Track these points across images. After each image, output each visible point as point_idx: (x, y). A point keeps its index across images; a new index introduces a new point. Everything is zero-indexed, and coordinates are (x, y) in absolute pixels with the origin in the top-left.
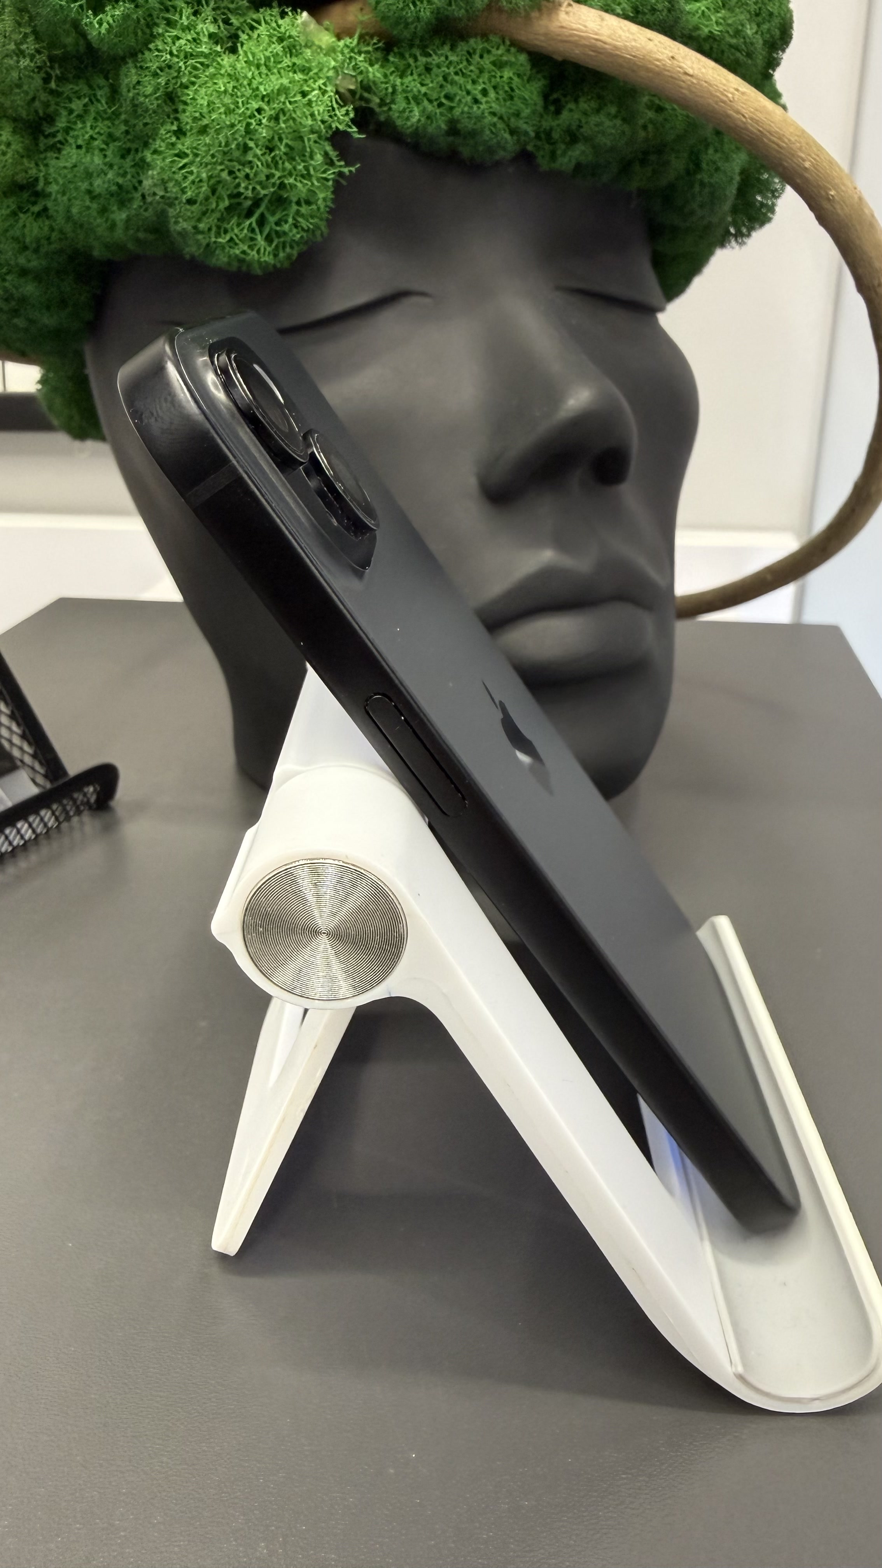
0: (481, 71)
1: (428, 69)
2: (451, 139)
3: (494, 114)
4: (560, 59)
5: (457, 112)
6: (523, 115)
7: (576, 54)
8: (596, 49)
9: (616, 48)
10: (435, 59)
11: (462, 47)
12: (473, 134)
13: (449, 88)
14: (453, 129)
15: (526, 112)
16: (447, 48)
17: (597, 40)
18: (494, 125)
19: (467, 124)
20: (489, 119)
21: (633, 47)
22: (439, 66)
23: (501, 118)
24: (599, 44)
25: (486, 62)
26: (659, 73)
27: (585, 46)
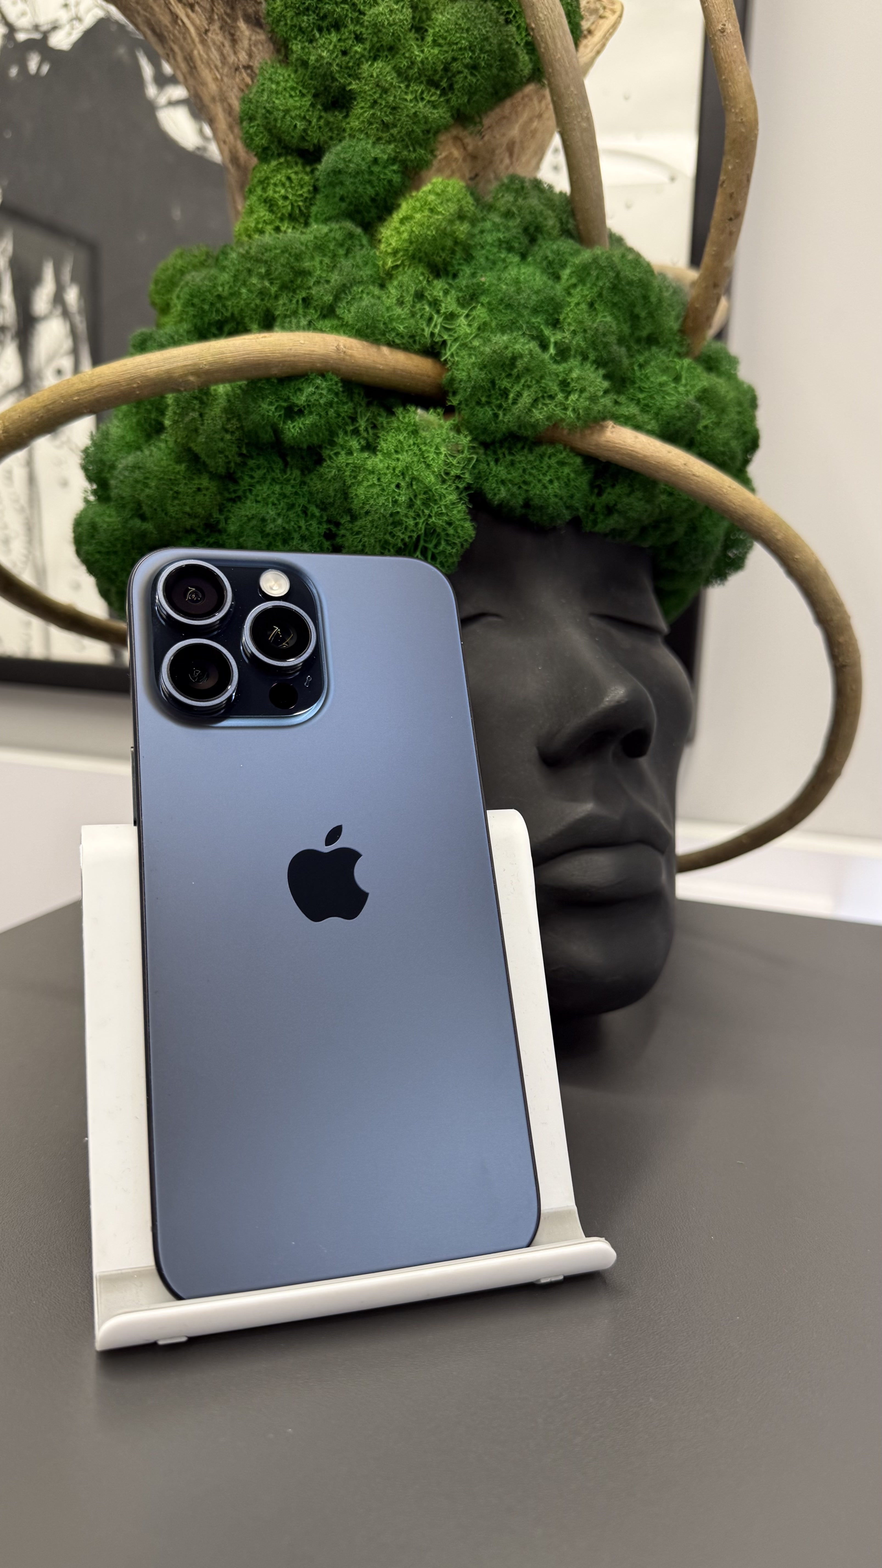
0: (549, 467)
1: (512, 463)
2: (524, 511)
3: (556, 496)
4: (604, 461)
5: (531, 493)
6: (576, 497)
7: (617, 458)
8: (632, 456)
9: (645, 456)
10: (518, 458)
11: (539, 450)
12: (541, 508)
13: (527, 477)
14: (527, 504)
15: (578, 496)
16: (526, 451)
17: (632, 451)
18: (556, 503)
19: (536, 502)
20: (553, 500)
21: (658, 457)
22: (520, 462)
23: (561, 499)
24: (634, 453)
25: (553, 461)
26: (676, 473)
27: (624, 454)
